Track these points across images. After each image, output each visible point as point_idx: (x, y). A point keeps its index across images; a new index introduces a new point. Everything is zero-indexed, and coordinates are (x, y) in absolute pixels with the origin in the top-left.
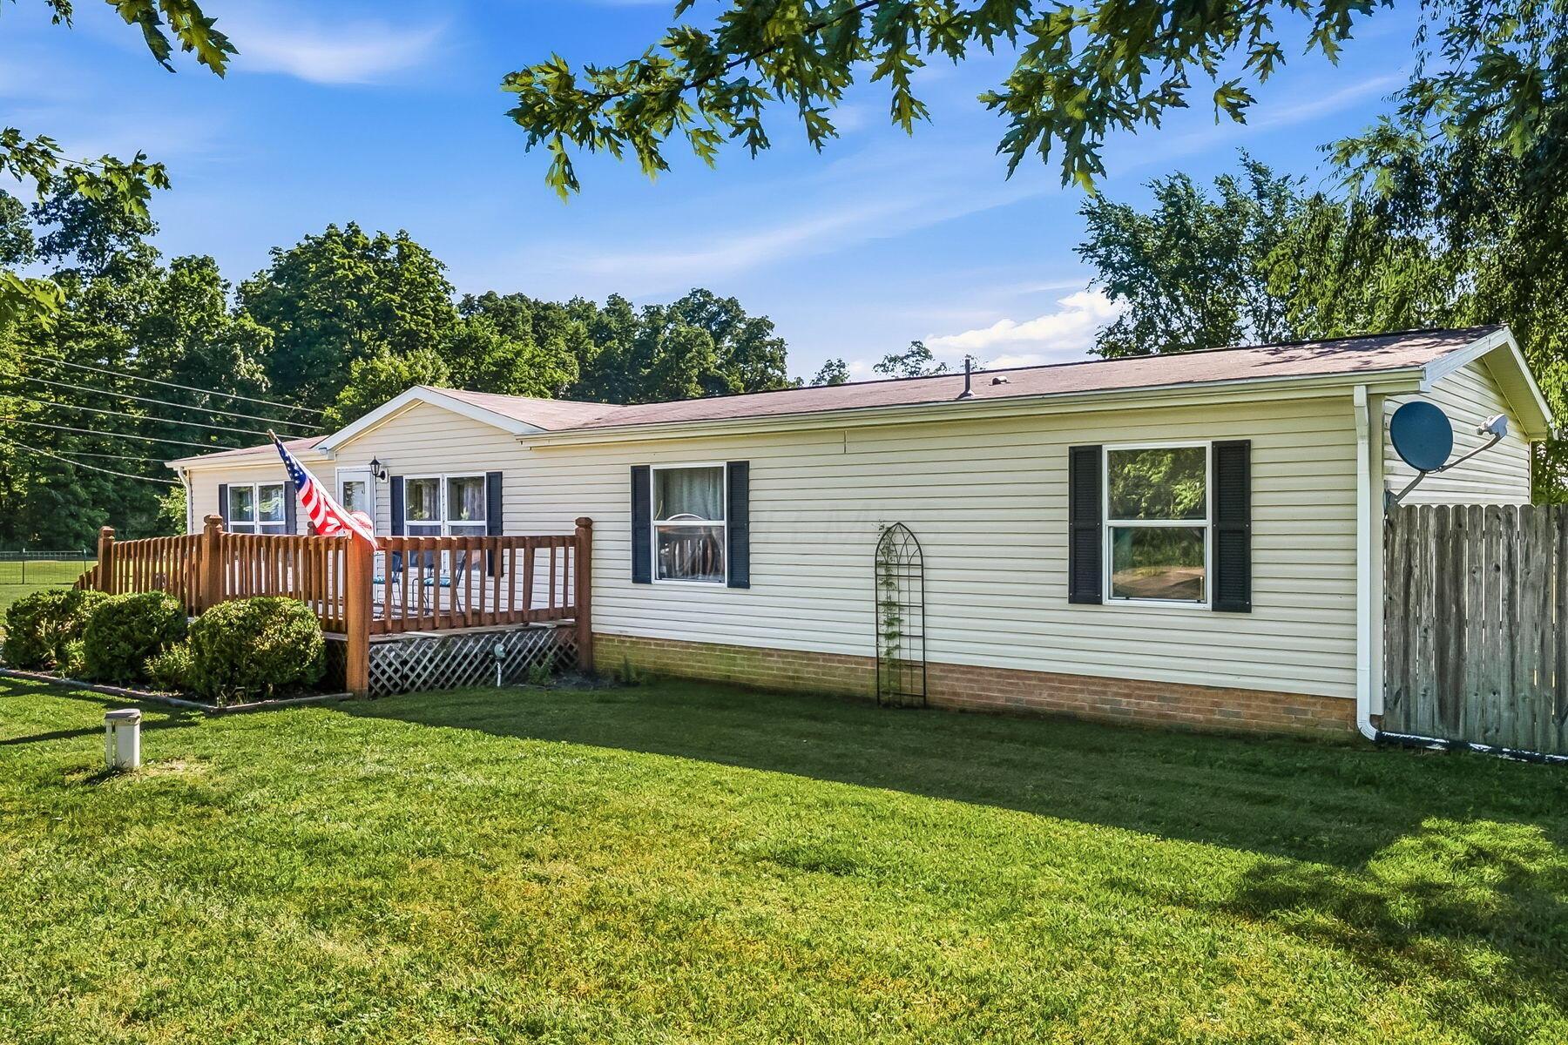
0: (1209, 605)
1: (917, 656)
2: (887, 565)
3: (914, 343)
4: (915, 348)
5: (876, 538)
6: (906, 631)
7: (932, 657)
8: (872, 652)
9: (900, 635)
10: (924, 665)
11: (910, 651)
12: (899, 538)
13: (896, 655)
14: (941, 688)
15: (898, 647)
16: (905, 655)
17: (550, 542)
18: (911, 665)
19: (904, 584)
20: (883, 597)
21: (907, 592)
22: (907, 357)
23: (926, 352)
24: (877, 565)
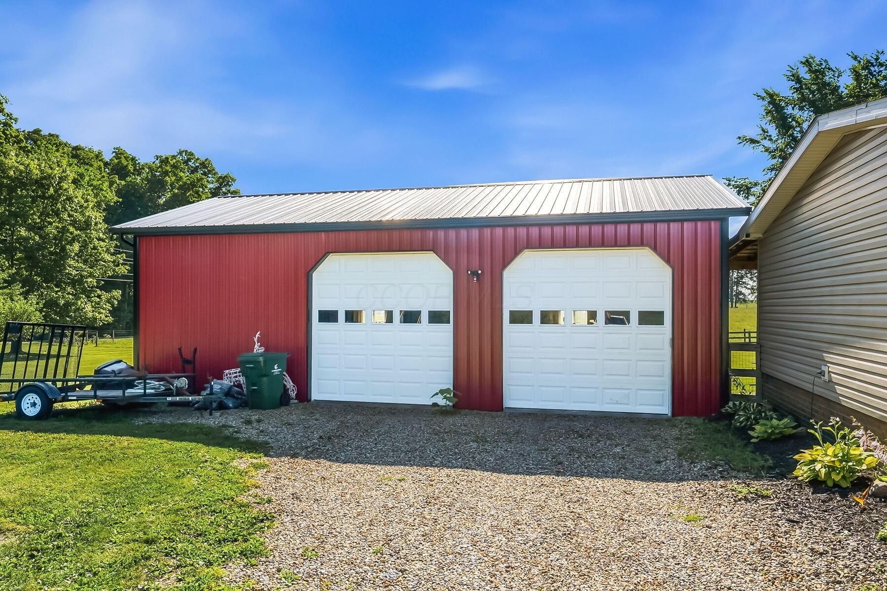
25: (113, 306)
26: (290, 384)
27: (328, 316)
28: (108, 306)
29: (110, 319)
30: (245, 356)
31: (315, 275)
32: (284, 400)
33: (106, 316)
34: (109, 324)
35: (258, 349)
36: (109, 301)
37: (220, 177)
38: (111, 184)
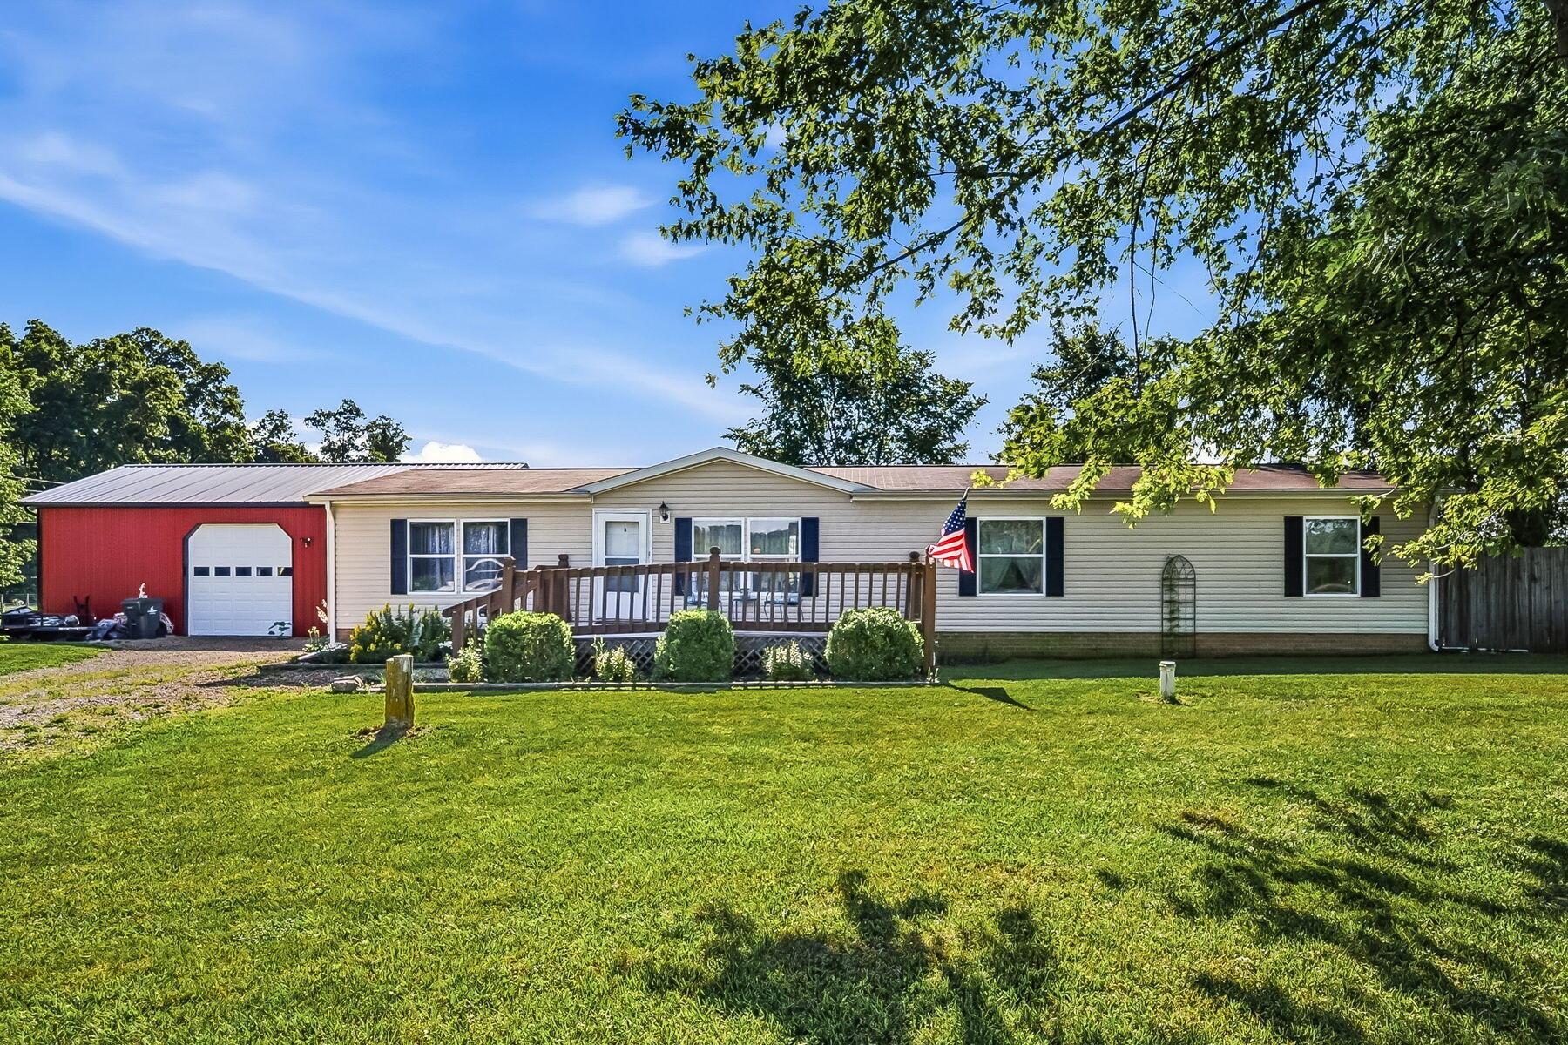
0: (1359, 595)
1: (1190, 630)
2: (1170, 579)
3: (345, 402)
4: (346, 406)
5: (1163, 564)
6: (1182, 616)
7: (1199, 630)
8: (1158, 630)
9: (1179, 619)
10: (1195, 634)
11: (1184, 627)
12: (1179, 564)
13: (1176, 630)
14: (1203, 646)
15: (1178, 626)
16: (1182, 630)
17: (892, 568)
18: (1186, 635)
19: (1182, 590)
20: (1166, 597)
21: (1183, 594)
22: (341, 414)
23: (357, 410)
24: (1164, 579)
25: (25, 559)
26: (168, 622)
27: (201, 572)
28: (19, 561)
29: (22, 578)
30: (130, 600)
31: (190, 540)
32: (161, 631)
33: (16, 574)
34: (19, 585)
35: (142, 595)
36: (19, 554)
37: (205, 369)
38: (24, 382)
